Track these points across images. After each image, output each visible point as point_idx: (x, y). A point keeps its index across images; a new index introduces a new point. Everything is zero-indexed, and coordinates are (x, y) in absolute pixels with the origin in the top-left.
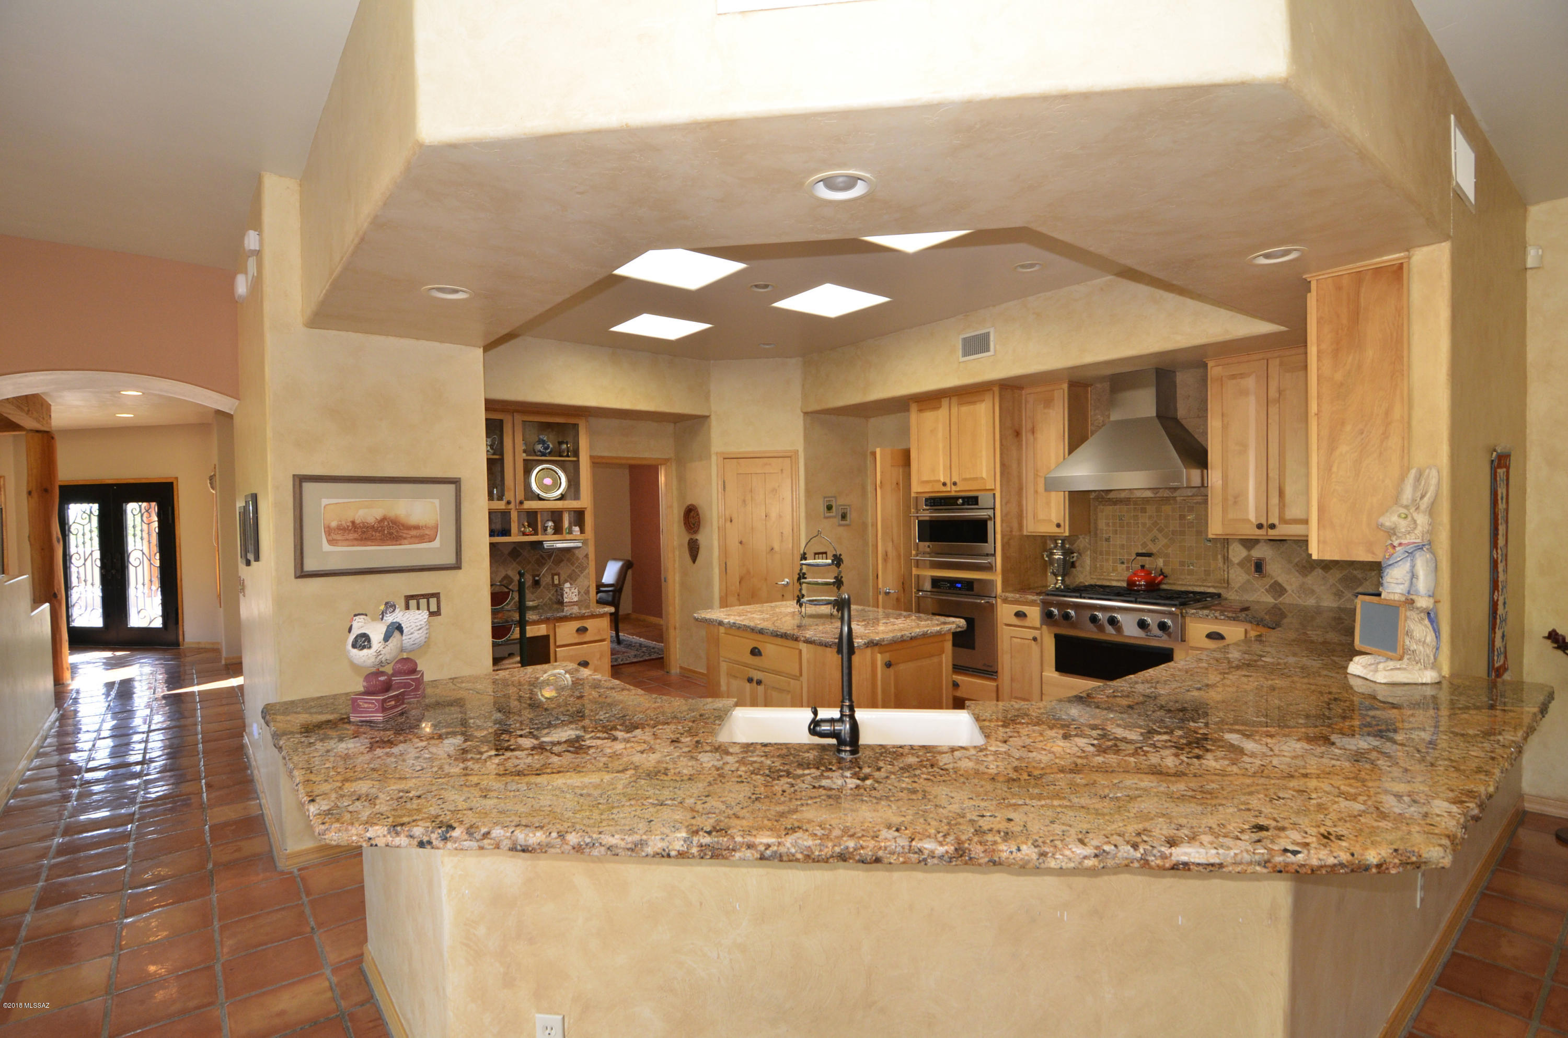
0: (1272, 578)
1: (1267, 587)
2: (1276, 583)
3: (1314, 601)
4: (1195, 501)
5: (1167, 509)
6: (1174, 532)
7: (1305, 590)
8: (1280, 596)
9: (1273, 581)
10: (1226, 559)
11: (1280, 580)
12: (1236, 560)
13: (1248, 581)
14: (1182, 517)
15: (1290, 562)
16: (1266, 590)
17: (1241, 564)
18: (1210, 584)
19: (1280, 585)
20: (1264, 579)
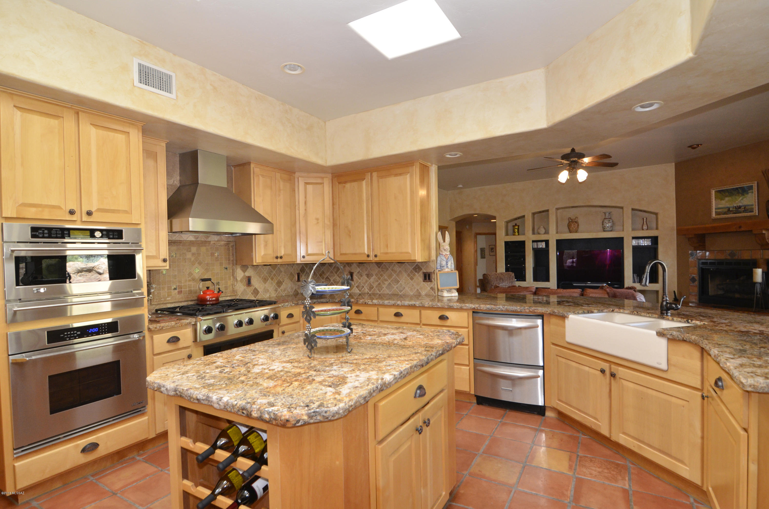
0: (254, 286)
1: (252, 292)
2: (255, 289)
3: (269, 295)
4: (219, 244)
5: (203, 249)
6: (207, 264)
7: (266, 291)
8: (257, 295)
9: (254, 288)
10: (235, 278)
11: (257, 288)
12: (239, 279)
13: (245, 290)
14: (212, 254)
15: (260, 277)
16: (252, 293)
17: (241, 281)
18: (229, 295)
19: (257, 290)
20: (251, 287)
